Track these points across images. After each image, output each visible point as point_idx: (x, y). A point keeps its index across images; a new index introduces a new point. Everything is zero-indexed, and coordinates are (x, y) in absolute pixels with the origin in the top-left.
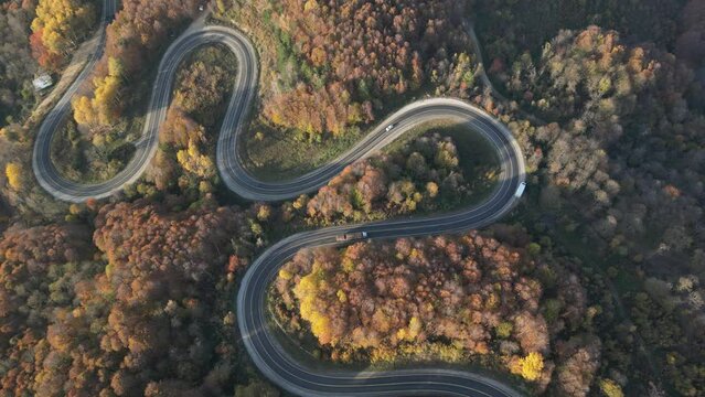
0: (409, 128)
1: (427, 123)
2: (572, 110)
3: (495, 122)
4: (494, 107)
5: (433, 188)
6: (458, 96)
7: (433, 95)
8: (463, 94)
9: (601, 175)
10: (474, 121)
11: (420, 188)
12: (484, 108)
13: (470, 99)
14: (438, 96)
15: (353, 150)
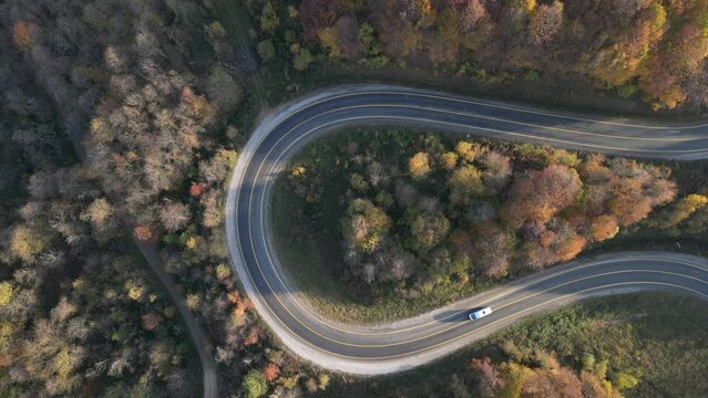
0: (404, 322)
1: (368, 320)
2: (92, 261)
3: (243, 275)
4: (232, 307)
5: (420, 163)
6: (289, 358)
7: (336, 379)
8: (277, 359)
9: (122, 83)
10: (280, 290)
11: (440, 172)
12: (249, 312)
13: (268, 341)
14: (327, 372)
15: (527, 311)
